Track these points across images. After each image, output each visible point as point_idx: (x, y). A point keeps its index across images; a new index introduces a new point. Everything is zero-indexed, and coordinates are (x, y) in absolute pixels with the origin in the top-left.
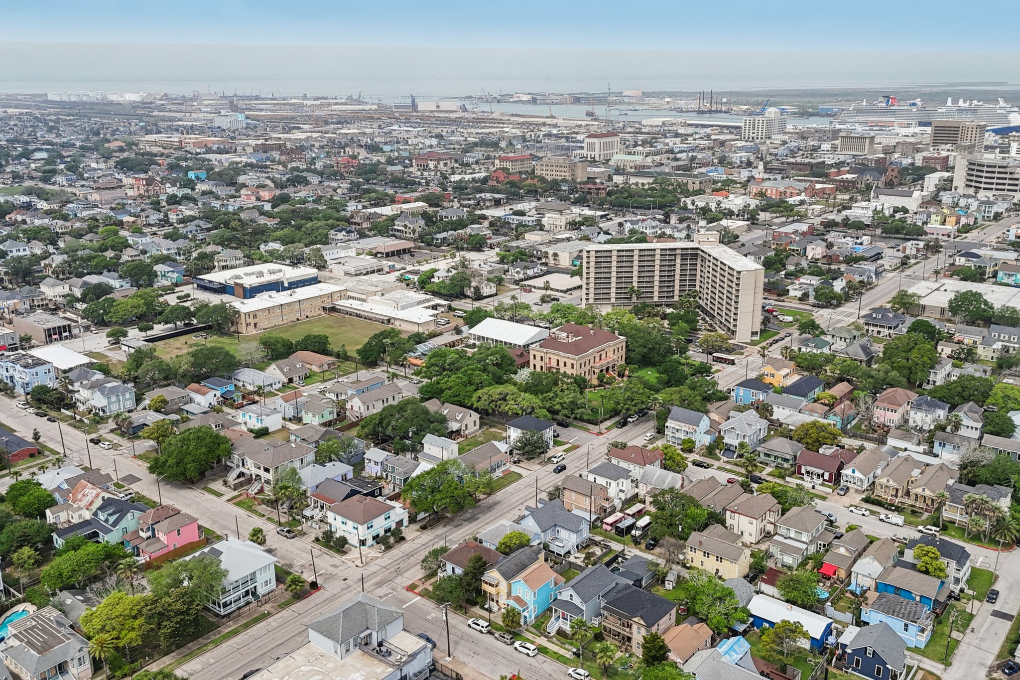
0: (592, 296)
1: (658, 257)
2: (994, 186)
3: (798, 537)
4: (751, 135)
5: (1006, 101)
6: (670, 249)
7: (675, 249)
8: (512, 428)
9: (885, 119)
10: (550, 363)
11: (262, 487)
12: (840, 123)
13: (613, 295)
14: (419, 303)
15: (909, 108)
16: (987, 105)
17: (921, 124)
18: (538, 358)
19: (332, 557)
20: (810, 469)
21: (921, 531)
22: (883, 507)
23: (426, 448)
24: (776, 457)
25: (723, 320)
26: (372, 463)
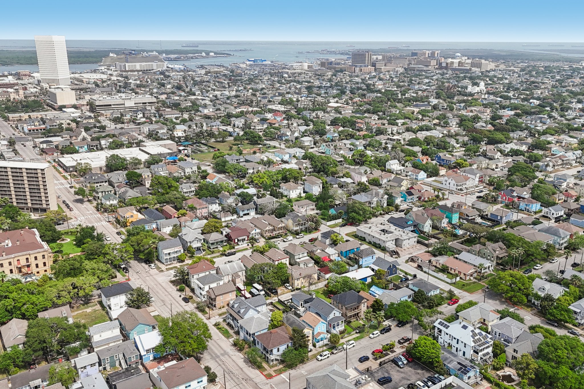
3: (303, 255)
10: (19, 264)
18: (6, 265)
20: (240, 238)
21: (299, 238)
22: (276, 238)
23: (96, 338)
24: (217, 243)
25: (30, 205)
26: (88, 368)
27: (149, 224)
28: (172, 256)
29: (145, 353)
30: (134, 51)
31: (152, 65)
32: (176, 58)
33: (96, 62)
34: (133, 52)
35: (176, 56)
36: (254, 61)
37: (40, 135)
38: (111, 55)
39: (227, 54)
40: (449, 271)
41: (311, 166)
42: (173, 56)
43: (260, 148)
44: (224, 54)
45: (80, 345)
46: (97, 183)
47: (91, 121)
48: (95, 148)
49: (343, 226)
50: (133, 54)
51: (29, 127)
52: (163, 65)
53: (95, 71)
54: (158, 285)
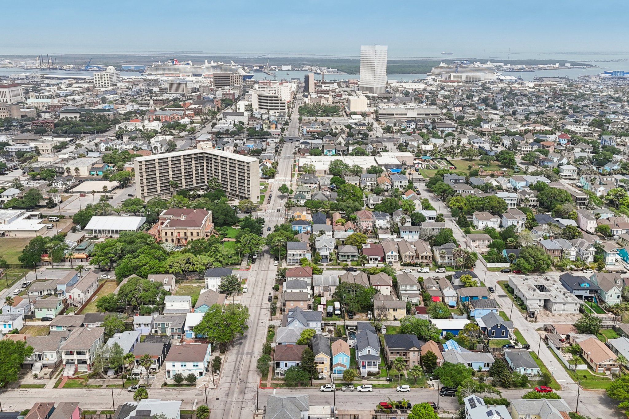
0: (146, 191)
1: (182, 161)
2: (274, 108)
3: (412, 288)
4: (101, 84)
5: (235, 63)
6: (188, 155)
7: (191, 155)
8: (209, 279)
9: (175, 73)
10: (179, 235)
11: (76, 369)
12: (148, 75)
13: (159, 189)
14: (18, 216)
15: (186, 66)
16: (225, 64)
17: (194, 75)
18: (169, 234)
19: (189, 390)
20: (371, 257)
21: (438, 272)
22: (413, 266)
23: (168, 306)
24: (348, 256)
25: (238, 193)
26: (142, 326)
27: (304, 226)
28: (295, 257)
29: (188, 329)
30: (467, 61)
31: (480, 76)
32: (520, 69)
33: (426, 72)
34: (465, 62)
35: (519, 67)
36: (612, 73)
37: (310, 137)
38: (442, 64)
39: (587, 65)
40: (583, 354)
41: (536, 199)
42: (516, 67)
43: (504, 171)
44: (585, 65)
45: (154, 308)
46: (308, 183)
47: (364, 128)
48: (341, 153)
49: (505, 272)
50: (465, 64)
51: (308, 129)
52: (492, 76)
53: (419, 81)
54: (264, 281)
